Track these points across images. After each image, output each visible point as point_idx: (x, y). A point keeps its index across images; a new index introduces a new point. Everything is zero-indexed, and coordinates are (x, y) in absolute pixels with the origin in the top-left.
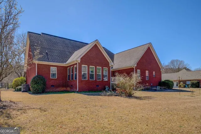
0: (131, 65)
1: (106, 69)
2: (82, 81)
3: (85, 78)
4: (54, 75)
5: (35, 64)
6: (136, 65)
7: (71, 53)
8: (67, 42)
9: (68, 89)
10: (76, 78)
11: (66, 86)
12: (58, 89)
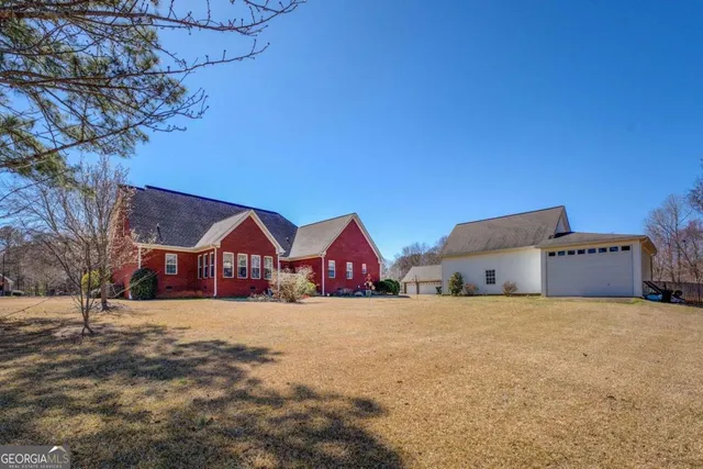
0: (317, 252)
1: (269, 258)
2: (223, 280)
3: (230, 274)
4: (171, 268)
5: (136, 248)
6: (325, 253)
7: (206, 227)
8: (198, 203)
9: (200, 293)
10: (213, 275)
11: (196, 289)
12: (179, 294)
